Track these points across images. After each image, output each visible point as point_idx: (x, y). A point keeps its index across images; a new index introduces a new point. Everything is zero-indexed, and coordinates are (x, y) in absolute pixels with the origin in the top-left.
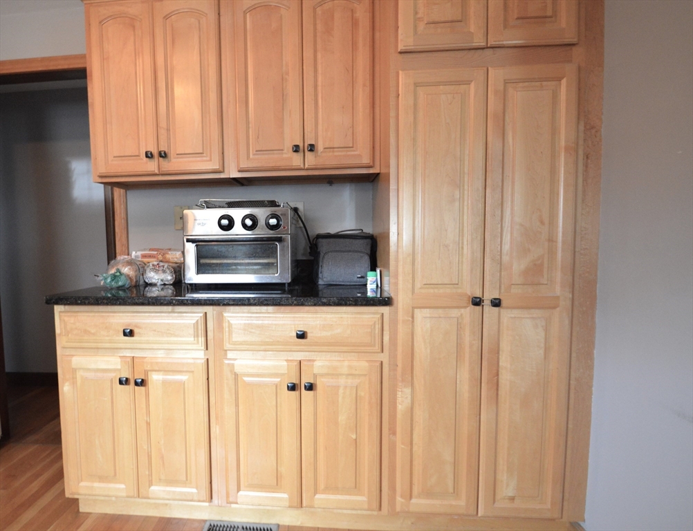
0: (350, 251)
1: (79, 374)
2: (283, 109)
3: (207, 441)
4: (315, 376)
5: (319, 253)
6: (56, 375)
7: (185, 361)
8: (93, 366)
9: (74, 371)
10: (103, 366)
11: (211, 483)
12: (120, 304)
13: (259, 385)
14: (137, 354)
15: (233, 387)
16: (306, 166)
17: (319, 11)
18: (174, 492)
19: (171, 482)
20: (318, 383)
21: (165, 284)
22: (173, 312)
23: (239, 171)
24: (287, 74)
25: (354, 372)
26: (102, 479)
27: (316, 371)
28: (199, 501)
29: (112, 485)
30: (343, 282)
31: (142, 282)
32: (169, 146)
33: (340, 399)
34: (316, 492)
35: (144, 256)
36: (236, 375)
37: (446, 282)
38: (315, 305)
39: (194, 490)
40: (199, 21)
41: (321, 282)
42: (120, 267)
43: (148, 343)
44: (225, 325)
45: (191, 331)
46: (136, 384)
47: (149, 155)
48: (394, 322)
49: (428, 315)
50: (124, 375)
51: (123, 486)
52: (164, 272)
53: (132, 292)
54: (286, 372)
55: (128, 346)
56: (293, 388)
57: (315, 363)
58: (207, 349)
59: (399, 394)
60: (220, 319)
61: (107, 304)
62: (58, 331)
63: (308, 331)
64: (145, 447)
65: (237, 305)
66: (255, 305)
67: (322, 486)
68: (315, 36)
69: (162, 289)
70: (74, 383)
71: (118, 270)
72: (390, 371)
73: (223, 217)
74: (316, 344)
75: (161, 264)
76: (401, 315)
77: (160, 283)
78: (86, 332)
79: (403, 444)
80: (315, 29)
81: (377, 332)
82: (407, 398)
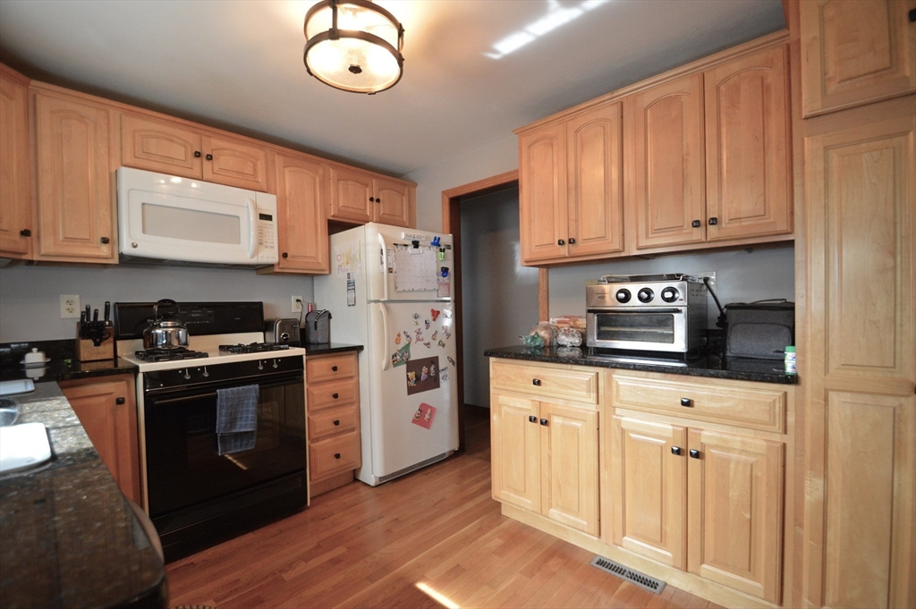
0: (764, 323)
1: (504, 408)
2: (683, 188)
3: (596, 483)
4: (703, 445)
5: (727, 324)
6: (489, 409)
7: (579, 411)
8: (512, 404)
9: (500, 406)
10: (519, 406)
11: (599, 520)
12: (532, 360)
13: (644, 442)
14: (544, 400)
15: (620, 440)
16: (709, 239)
17: (723, 88)
18: (568, 519)
19: (566, 509)
20: (706, 453)
21: (573, 346)
22: (571, 370)
23: (638, 249)
24: (688, 154)
25: (748, 449)
26: (516, 491)
27: (703, 440)
28: (589, 534)
29: (523, 499)
30: (755, 355)
31: (555, 344)
32: (577, 235)
33: (731, 474)
34: (702, 562)
35: (559, 322)
36: (623, 431)
37: (874, 364)
38: (701, 375)
39: (585, 523)
40: (604, 128)
41: (728, 354)
42: (538, 331)
43: (551, 392)
44: (614, 385)
45: (585, 386)
46: (542, 423)
47: (561, 243)
48: (801, 404)
49: (849, 400)
50: (534, 415)
51: (530, 502)
52: (573, 336)
53: (546, 352)
54: (672, 436)
55: (537, 392)
56: (678, 452)
57: (703, 432)
58: (598, 403)
59: (807, 483)
60: (609, 380)
61: (523, 359)
62: (491, 376)
63: (695, 400)
64: (547, 475)
65: (624, 368)
66: (640, 370)
67: (709, 555)
68: (719, 113)
69: (571, 350)
70: (500, 415)
71: (537, 333)
72: (796, 455)
73: (621, 291)
74: (704, 414)
75: (571, 329)
76: (809, 396)
77: (569, 345)
78: (509, 378)
79: (811, 539)
80: (719, 108)
81: (777, 410)
82: (817, 489)
